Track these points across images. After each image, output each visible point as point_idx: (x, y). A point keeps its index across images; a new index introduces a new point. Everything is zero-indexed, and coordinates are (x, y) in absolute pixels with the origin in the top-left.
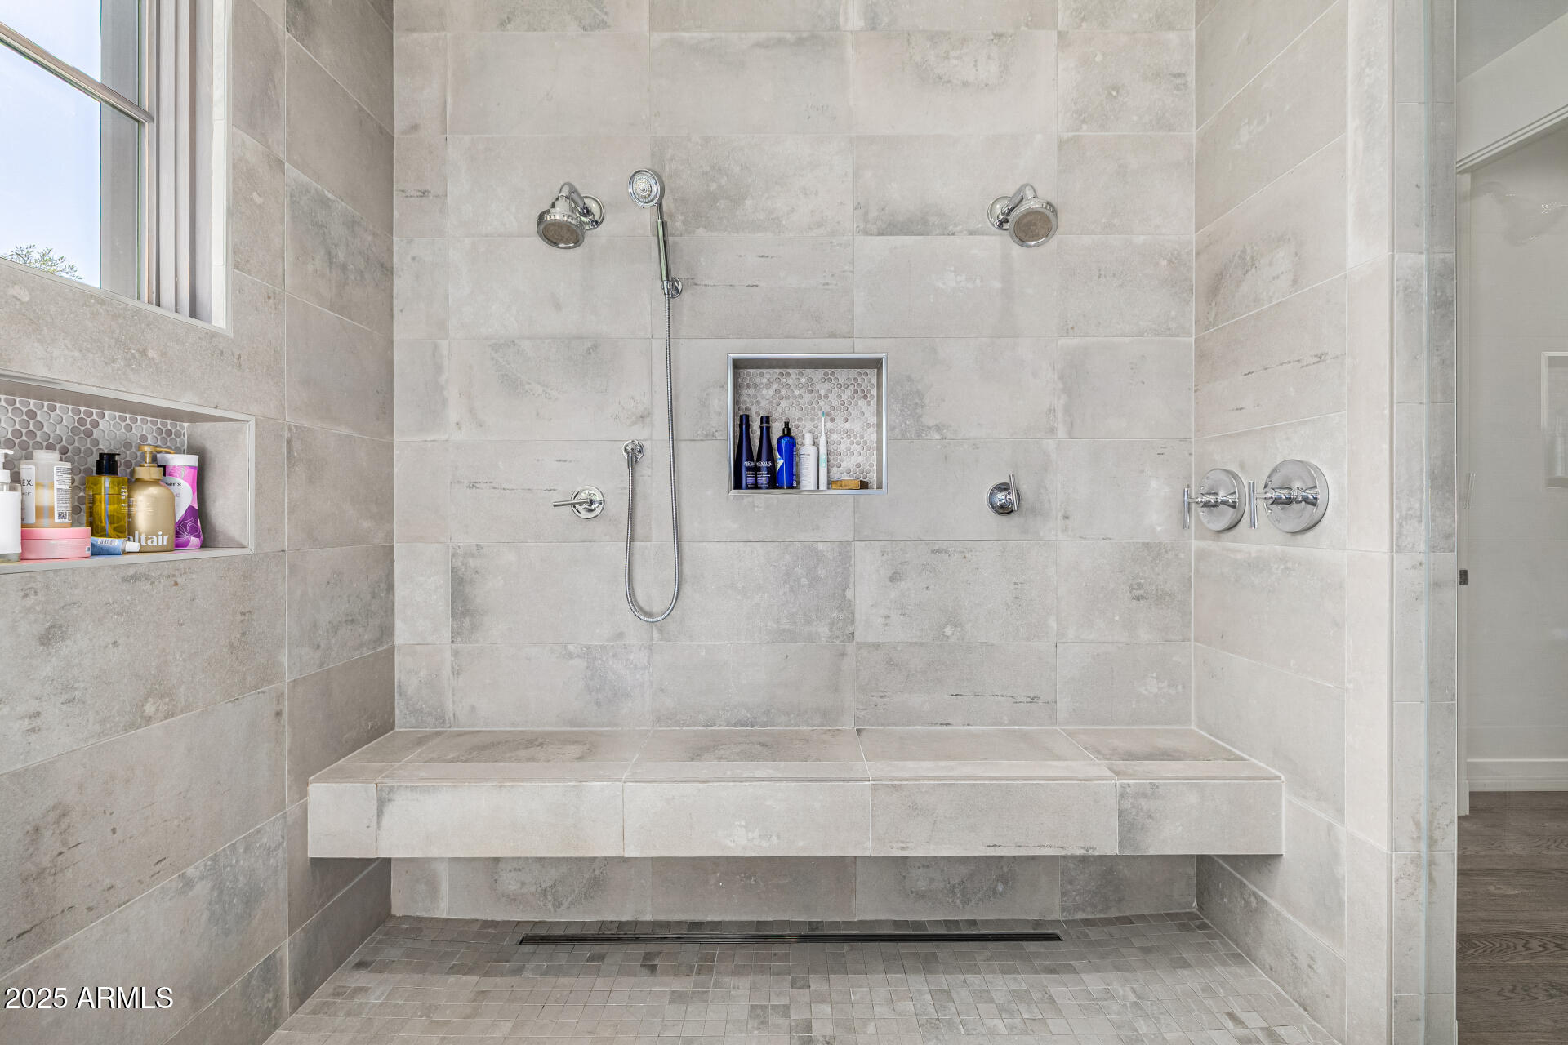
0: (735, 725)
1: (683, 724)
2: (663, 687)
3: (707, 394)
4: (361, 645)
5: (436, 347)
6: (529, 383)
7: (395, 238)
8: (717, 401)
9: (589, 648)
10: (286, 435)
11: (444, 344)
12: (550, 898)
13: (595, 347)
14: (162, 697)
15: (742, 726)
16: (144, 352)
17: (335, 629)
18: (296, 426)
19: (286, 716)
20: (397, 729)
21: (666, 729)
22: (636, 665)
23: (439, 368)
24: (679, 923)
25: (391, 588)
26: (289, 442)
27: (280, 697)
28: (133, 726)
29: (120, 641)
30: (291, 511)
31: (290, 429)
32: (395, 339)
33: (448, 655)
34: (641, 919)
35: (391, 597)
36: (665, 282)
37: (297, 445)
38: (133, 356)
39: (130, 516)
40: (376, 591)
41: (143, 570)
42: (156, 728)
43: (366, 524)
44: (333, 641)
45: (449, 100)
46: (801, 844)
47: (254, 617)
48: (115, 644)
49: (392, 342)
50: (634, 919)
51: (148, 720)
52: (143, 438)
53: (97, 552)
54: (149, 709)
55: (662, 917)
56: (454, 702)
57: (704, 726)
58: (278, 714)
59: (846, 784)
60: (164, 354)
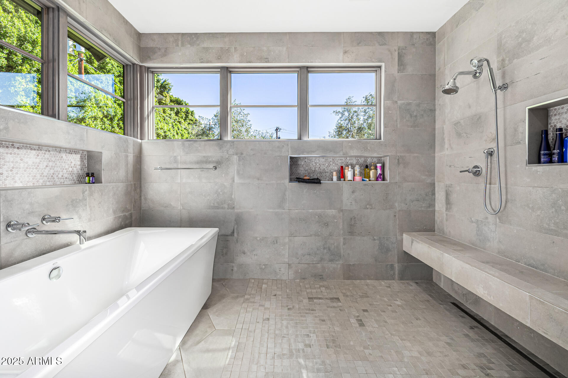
0: (528, 265)
1: (507, 257)
2: (500, 240)
3: (517, 126)
4: (422, 207)
5: (443, 127)
6: (463, 134)
7: (436, 101)
8: (521, 128)
9: (477, 220)
10: (398, 158)
11: (445, 126)
12: (465, 298)
13: (480, 117)
14: (370, 205)
15: (531, 267)
16: (367, 148)
17: (413, 202)
18: (400, 156)
19: (397, 216)
20: (435, 232)
21: (501, 257)
22: (491, 230)
23: (444, 133)
24: (501, 332)
25: (434, 194)
26: (398, 159)
27: (395, 212)
28: (365, 209)
29: (363, 195)
30: (399, 174)
31: (398, 157)
32: (436, 127)
33: (445, 215)
34: (490, 322)
35: (434, 197)
36: (493, 90)
37: (401, 160)
38: (365, 149)
39: (369, 175)
40: (427, 194)
41: (367, 184)
42: (369, 210)
43: (423, 177)
44: (412, 204)
45: (446, 57)
46: (501, 305)
47: (389, 195)
48: (362, 195)
49: (435, 129)
50: (488, 320)
51: (367, 209)
52: (375, 161)
53: (363, 180)
54: (368, 206)
55: (496, 326)
56: (446, 228)
57: (515, 261)
58: (395, 216)
59: (519, 290)
60: (371, 148)
